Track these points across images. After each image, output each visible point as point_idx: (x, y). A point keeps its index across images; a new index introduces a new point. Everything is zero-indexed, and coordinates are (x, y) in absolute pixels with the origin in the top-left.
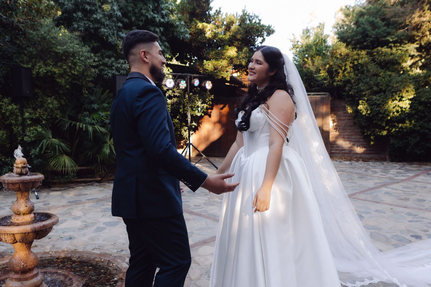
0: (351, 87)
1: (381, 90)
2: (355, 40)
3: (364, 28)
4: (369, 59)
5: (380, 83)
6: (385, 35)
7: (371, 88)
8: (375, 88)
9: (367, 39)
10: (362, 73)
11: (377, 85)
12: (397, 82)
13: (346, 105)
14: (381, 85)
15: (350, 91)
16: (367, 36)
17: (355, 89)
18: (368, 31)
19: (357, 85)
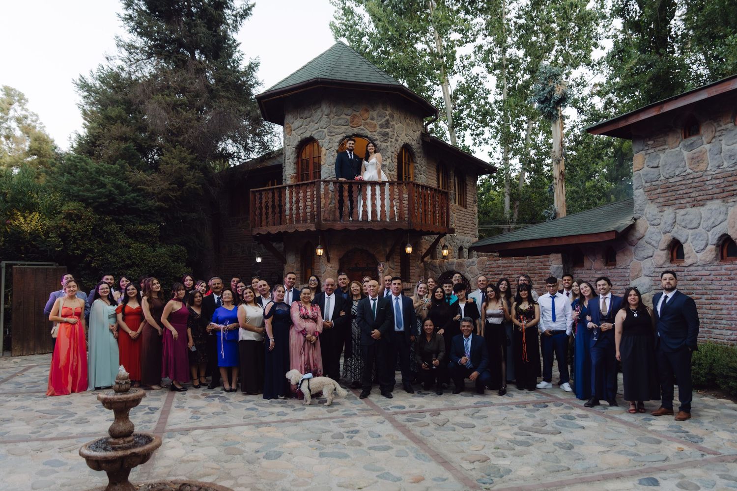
0: (93, 258)
1: (134, 263)
2: (98, 202)
3: (110, 191)
4: (117, 227)
5: (132, 256)
6: (135, 202)
7: (123, 261)
8: (128, 261)
9: (114, 204)
10: (108, 241)
11: (129, 258)
12: (153, 256)
13: (82, 279)
14: (133, 258)
15: (91, 262)
16: (114, 200)
17: (98, 260)
18: (115, 195)
19: (101, 256)
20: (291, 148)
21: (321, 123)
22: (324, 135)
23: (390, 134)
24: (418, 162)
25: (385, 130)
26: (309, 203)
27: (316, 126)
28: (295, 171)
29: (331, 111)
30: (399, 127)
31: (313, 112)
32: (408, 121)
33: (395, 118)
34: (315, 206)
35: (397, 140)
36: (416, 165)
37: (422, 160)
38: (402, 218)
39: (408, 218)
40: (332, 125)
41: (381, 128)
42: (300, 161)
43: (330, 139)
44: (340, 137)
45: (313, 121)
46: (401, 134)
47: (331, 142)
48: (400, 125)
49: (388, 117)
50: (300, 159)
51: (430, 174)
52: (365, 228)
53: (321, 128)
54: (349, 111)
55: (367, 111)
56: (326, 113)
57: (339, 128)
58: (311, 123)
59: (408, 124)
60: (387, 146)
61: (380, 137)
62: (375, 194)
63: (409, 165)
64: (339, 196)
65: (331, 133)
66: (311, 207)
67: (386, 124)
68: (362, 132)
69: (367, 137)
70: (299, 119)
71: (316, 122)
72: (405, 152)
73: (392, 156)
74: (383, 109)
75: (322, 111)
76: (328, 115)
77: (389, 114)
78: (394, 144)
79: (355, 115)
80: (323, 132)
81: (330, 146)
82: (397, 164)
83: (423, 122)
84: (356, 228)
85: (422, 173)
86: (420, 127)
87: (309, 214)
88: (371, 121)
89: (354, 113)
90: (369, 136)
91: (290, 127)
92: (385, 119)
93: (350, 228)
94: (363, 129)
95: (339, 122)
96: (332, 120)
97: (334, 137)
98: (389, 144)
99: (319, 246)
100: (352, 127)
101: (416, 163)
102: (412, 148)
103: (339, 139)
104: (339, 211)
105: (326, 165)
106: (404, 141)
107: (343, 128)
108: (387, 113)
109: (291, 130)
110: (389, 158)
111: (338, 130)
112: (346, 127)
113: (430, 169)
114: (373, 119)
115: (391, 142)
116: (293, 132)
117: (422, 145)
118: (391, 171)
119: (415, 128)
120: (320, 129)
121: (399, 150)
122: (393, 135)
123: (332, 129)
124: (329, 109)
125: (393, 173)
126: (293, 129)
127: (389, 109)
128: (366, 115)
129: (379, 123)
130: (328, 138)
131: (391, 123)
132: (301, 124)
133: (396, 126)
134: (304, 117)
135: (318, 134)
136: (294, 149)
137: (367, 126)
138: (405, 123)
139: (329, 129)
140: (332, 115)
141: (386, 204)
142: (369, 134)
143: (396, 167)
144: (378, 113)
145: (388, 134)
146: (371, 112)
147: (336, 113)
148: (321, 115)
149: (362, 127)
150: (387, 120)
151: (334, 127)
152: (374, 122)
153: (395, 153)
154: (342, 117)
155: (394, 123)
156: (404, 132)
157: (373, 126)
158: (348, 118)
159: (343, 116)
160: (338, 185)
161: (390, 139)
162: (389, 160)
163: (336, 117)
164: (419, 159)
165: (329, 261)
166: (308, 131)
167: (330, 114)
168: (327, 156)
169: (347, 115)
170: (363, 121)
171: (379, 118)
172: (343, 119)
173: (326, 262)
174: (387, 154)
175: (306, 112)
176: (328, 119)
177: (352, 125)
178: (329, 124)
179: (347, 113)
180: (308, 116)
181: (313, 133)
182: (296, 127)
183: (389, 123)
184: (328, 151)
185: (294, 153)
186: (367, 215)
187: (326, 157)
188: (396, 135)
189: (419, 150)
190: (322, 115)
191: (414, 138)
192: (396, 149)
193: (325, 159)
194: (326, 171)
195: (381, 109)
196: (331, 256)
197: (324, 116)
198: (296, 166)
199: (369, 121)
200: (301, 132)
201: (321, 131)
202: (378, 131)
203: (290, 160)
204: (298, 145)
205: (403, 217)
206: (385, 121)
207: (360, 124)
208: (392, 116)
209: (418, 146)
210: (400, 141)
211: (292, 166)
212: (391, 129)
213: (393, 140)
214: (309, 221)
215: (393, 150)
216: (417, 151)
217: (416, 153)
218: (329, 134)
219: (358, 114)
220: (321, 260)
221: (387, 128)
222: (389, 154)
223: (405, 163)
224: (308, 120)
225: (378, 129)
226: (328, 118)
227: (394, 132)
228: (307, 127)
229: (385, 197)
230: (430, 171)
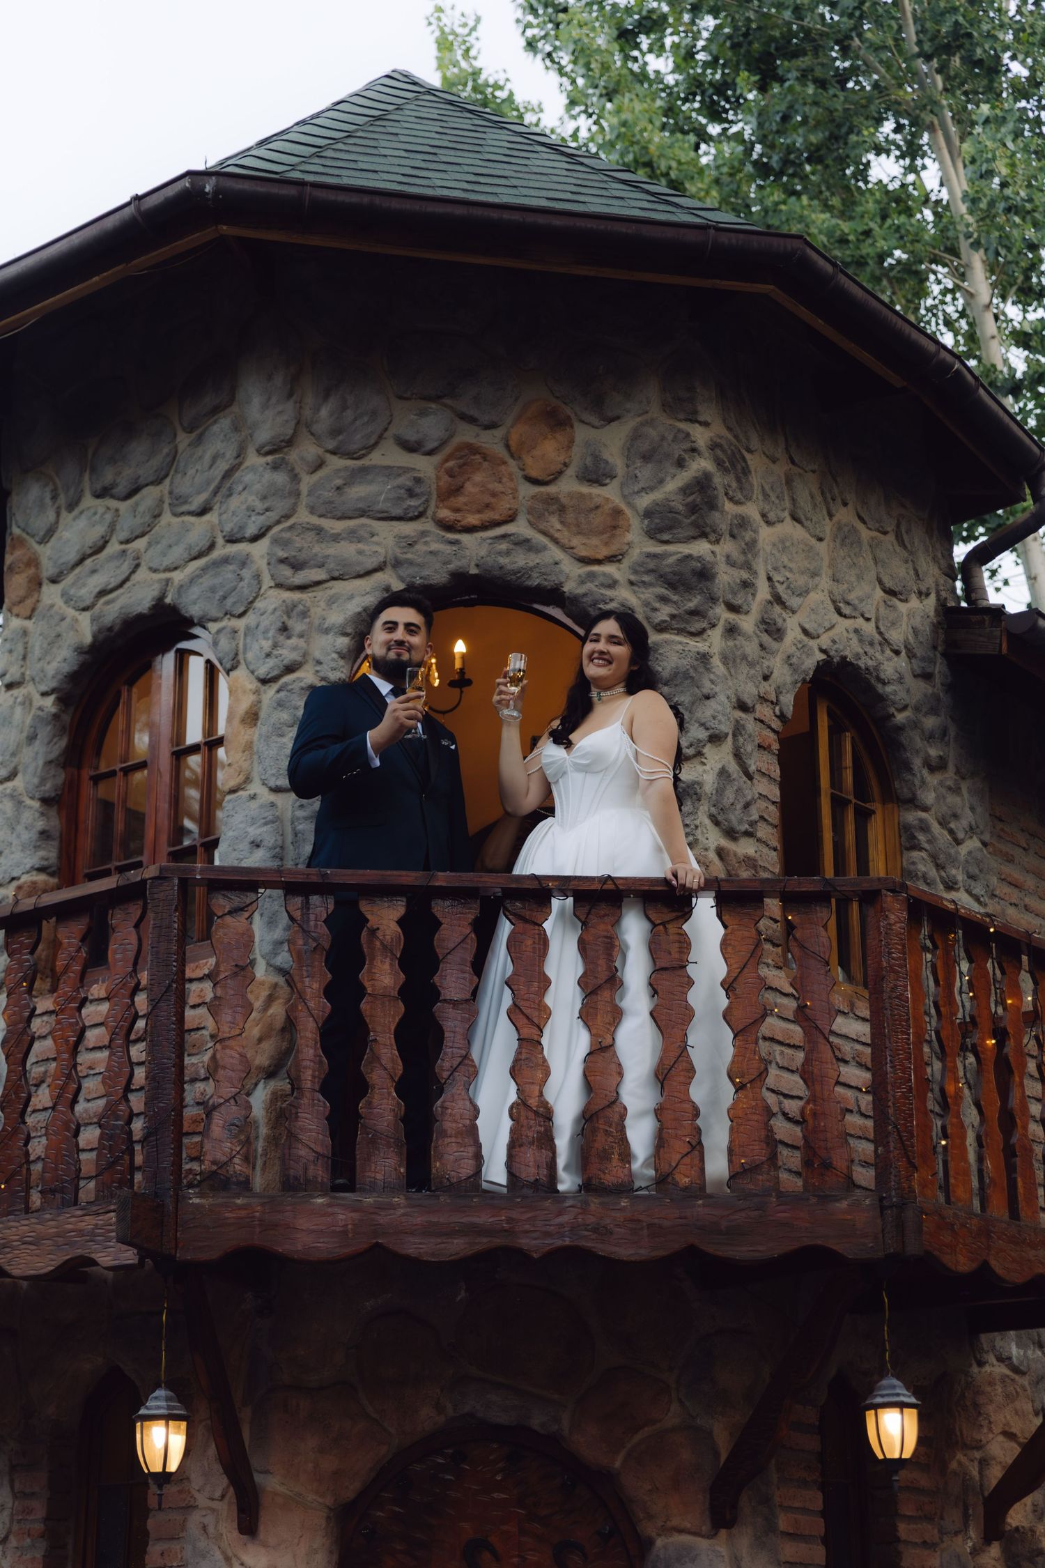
20: (27, 702)
21: (235, 502)
22: (245, 588)
23: (725, 577)
24: (929, 797)
25: (685, 549)
26: (94, 1060)
27: (199, 529)
28: (50, 854)
29: (301, 425)
30: (783, 545)
31: (183, 440)
32: (845, 515)
33: (755, 480)
34: (140, 1074)
35: (773, 630)
36: (912, 817)
37: (956, 790)
38: (827, 1166)
39: (881, 1165)
40: (303, 516)
41: (652, 534)
42: (87, 790)
43: (290, 609)
44: (361, 594)
45: (178, 500)
46: (804, 593)
47: (297, 626)
48: (789, 528)
49: (702, 464)
50: (87, 773)
51: (1014, 895)
52: (534, 1244)
53: (231, 540)
54: (432, 426)
55: (557, 422)
56: (264, 435)
57: (353, 536)
58: (167, 517)
59: (846, 538)
60: (704, 658)
61: (649, 594)
62: (614, 981)
63: (863, 816)
64: (328, 992)
65: (297, 566)
66: (108, 1079)
67: (693, 509)
68: (520, 560)
69: (554, 595)
70: (88, 501)
71: (197, 502)
72: (836, 732)
73: (738, 729)
74: (666, 407)
75: (236, 428)
76: (277, 448)
77: (714, 446)
78: (751, 649)
79: (472, 449)
80: (244, 562)
81: (288, 654)
82: (775, 792)
83: (949, 542)
84: (457, 1247)
85: (960, 877)
86: (932, 574)
87: (89, 1136)
88: (585, 489)
89: (467, 434)
90: (569, 588)
91: (33, 562)
92: (684, 477)
93: (415, 1247)
94: (524, 544)
95: (358, 492)
96: (307, 482)
97: (320, 594)
98: (715, 642)
99: (158, 1400)
100: (448, 527)
101: (913, 802)
102: (882, 698)
103: (354, 607)
104: (323, 1106)
105: (256, 787)
106: (825, 641)
107: (387, 537)
108: (701, 436)
109: (37, 584)
110: (716, 739)
111: (347, 550)
112: (408, 528)
113: (1010, 860)
114: (596, 474)
115: (731, 631)
116: (51, 595)
117: (950, 688)
118: (731, 834)
119: (899, 571)
120: (222, 550)
121: (788, 700)
122: (746, 585)
123: (304, 545)
124: (289, 406)
125: (746, 848)
126: (48, 569)
127: (707, 412)
128: (549, 450)
129: (645, 501)
130: (273, 600)
131: (728, 506)
132: (100, 530)
133: (766, 535)
134: (121, 489)
135: (207, 581)
136: (49, 702)
137: (554, 523)
138: (828, 528)
139: (285, 543)
140: (308, 450)
141: (697, 1056)
142: (571, 577)
143: (773, 813)
144: (636, 436)
145: (704, 574)
146: (582, 433)
147: (335, 432)
148: (230, 453)
149: (520, 528)
150: (702, 484)
151: (319, 531)
152: (610, 493)
153: (765, 711)
154: (375, 458)
155: (751, 511)
156: (825, 582)
157: (598, 520)
158: (424, 466)
159: (388, 456)
160: (321, 906)
161: (722, 614)
162: (718, 757)
163: (336, 462)
164: (933, 780)
165: (248, 1525)
166: (142, 574)
167: (290, 443)
168: (262, 728)
169: (410, 447)
170: (527, 490)
171: (645, 473)
172: (389, 472)
173: (228, 1529)
174: (707, 711)
175: (138, 449)
176: (281, 478)
177: (445, 513)
178: (281, 506)
179: (411, 436)
180: (146, 472)
181: (178, 577)
182: (72, 556)
183: (712, 505)
184: (270, 693)
185: (45, 732)
186: (546, 1140)
187: (255, 734)
188: (763, 592)
189: (930, 722)
190: (240, 454)
191: (897, 636)
192: (768, 688)
193: (248, 747)
194: (254, 832)
195: (655, 411)
196: (272, 1483)
197: (253, 459)
198: (54, 823)
199: (567, 486)
200: (97, 582)
201: (226, 560)
202: (635, 554)
203: (18, 783)
204: (73, 677)
205: (839, 1162)
206: (685, 490)
207: (505, 505)
208: (733, 463)
209: (919, 689)
210: (793, 634)
211: (27, 816)
212: (727, 547)
213: (747, 623)
214: (88, 1189)
215: (749, 691)
216: (915, 725)
217: (914, 739)
218: (286, 572)
219: (491, 441)
220: (195, 1519)
221: (702, 533)
222: (719, 712)
223: (839, 803)
224: (150, 495)
225: (637, 543)
226: (275, 467)
227: (748, 566)
228: (140, 544)
229: (695, 998)
230: (1008, 869)
